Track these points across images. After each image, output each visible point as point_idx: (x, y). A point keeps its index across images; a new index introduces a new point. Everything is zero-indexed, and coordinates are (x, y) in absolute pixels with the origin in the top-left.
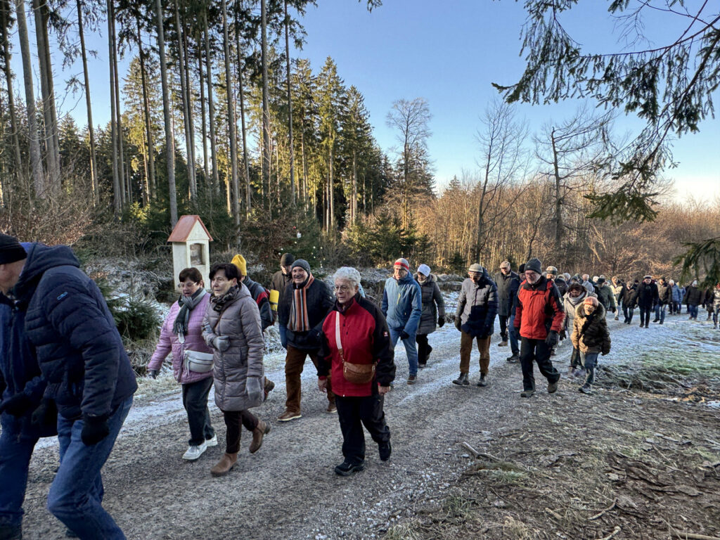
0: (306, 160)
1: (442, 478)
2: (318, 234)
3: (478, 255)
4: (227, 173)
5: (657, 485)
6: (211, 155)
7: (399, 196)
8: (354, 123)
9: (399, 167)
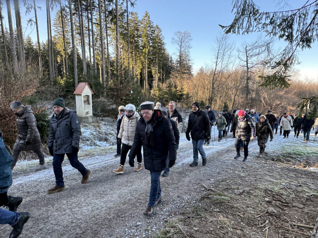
0: (135, 58)
1: (192, 199)
2: (140, 92)
3: (211, 102)
4: (100, 63)
5: (286, 203)
6: (93, 56)
7: (177, 75)
8: (157, 42)
9: (177, 62)
